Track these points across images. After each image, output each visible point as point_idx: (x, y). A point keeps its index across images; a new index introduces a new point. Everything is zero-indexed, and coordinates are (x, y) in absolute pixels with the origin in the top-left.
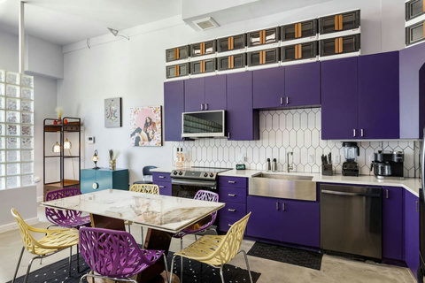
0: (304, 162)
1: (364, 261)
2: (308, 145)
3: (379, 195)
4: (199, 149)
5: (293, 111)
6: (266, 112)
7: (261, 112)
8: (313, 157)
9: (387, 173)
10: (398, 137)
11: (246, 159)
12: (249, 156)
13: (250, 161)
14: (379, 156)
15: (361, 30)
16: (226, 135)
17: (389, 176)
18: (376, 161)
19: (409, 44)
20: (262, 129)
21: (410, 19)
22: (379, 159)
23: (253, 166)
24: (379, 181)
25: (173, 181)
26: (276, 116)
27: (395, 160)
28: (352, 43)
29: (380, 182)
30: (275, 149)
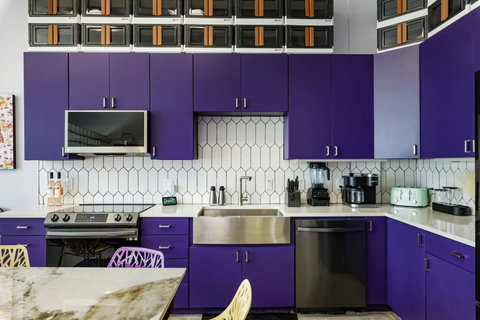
0: (260, 190)
1: (344, 314)
2: (265, 166)
3: (363, 228)
4: (93, 173)
5: (246, 119)
6: (208, 119)
7: (200, 118)
8: (273, 182)
9: (359, 200)
10: (373, 158)
11: (176, 188)
12: (182, 183)
13: (182, 190)
14: (352, 179)
15: (334, 22)
16: (149, 150)
17: (361, 203)
18: (348, 186)
19: (382, 48)
20: (202, 143)
21: (382, 20)
22: (352, 183)
23: (187, 198)
24: (353, 210)
25: (49, 233)
26: (222, 125)
27: (370, 185)
28: (324, 37)
29: (355, 211)
30: (222, 173)
